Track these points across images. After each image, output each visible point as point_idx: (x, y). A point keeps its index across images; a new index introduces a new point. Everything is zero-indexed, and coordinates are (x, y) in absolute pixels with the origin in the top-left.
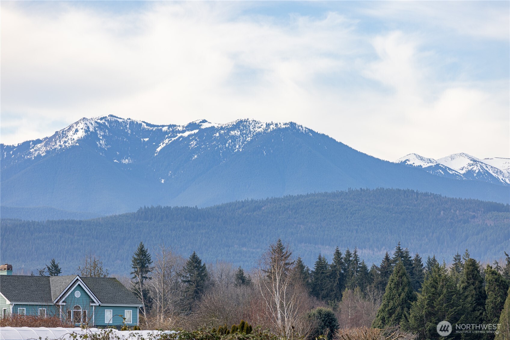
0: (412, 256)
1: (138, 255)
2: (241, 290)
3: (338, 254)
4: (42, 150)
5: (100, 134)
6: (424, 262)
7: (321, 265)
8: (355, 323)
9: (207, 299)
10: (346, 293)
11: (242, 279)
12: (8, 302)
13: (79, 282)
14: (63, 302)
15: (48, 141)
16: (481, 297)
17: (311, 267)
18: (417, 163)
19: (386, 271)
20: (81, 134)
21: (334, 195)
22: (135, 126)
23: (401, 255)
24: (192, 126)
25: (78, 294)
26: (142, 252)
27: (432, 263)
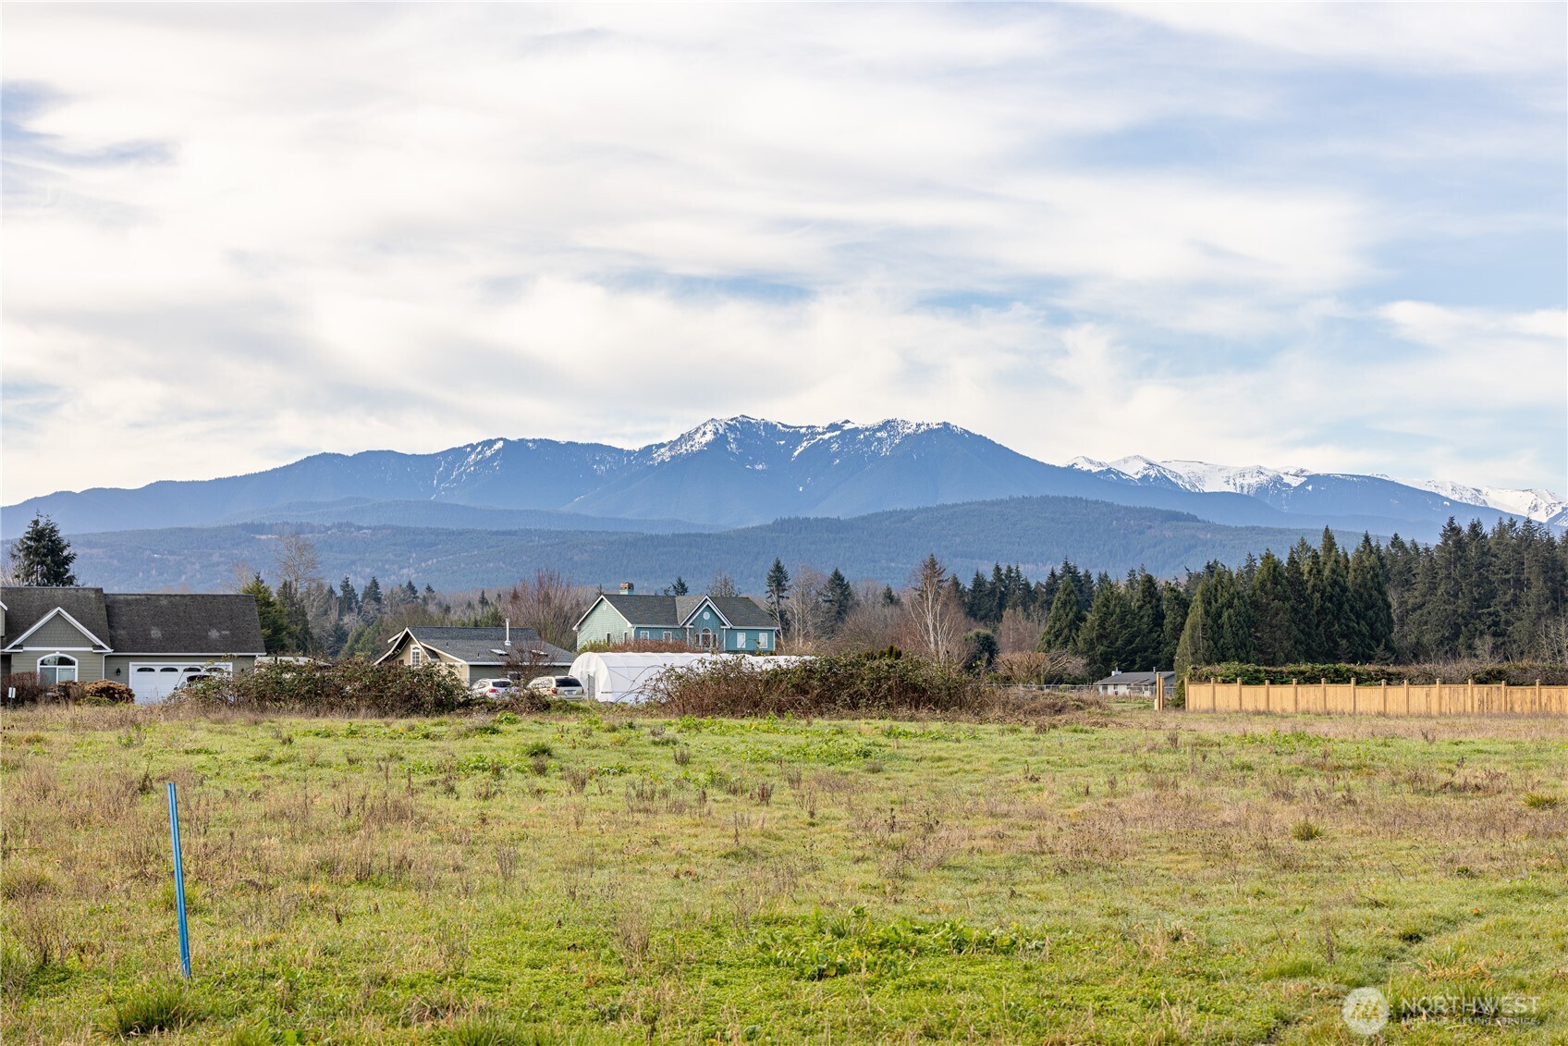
0: (1081, 571)
1: (774, 572)
2: (889, 611)
3: (998, 569)
4: (666, 454)
5: (731, 436)
6: (1095, 578)
7: (979, 582)
8: (1018, 647)
9: (851, 621)
10: (1007, 613)
11: (890, 598)
12: (630, 625)
13: (708, 603)
14: (691, 624)
15: (673, 444)
16: (1159, 617)
17: (968, 584)
18: (1086, 467)
19: (1051, 588)
20: (709, 437)
21: (993, 504)
22: (769, 427)
23: (1068, 570)
24: (833, 427)
25: (707, 616)
26: (778, 568)
27: (1103, 579)
